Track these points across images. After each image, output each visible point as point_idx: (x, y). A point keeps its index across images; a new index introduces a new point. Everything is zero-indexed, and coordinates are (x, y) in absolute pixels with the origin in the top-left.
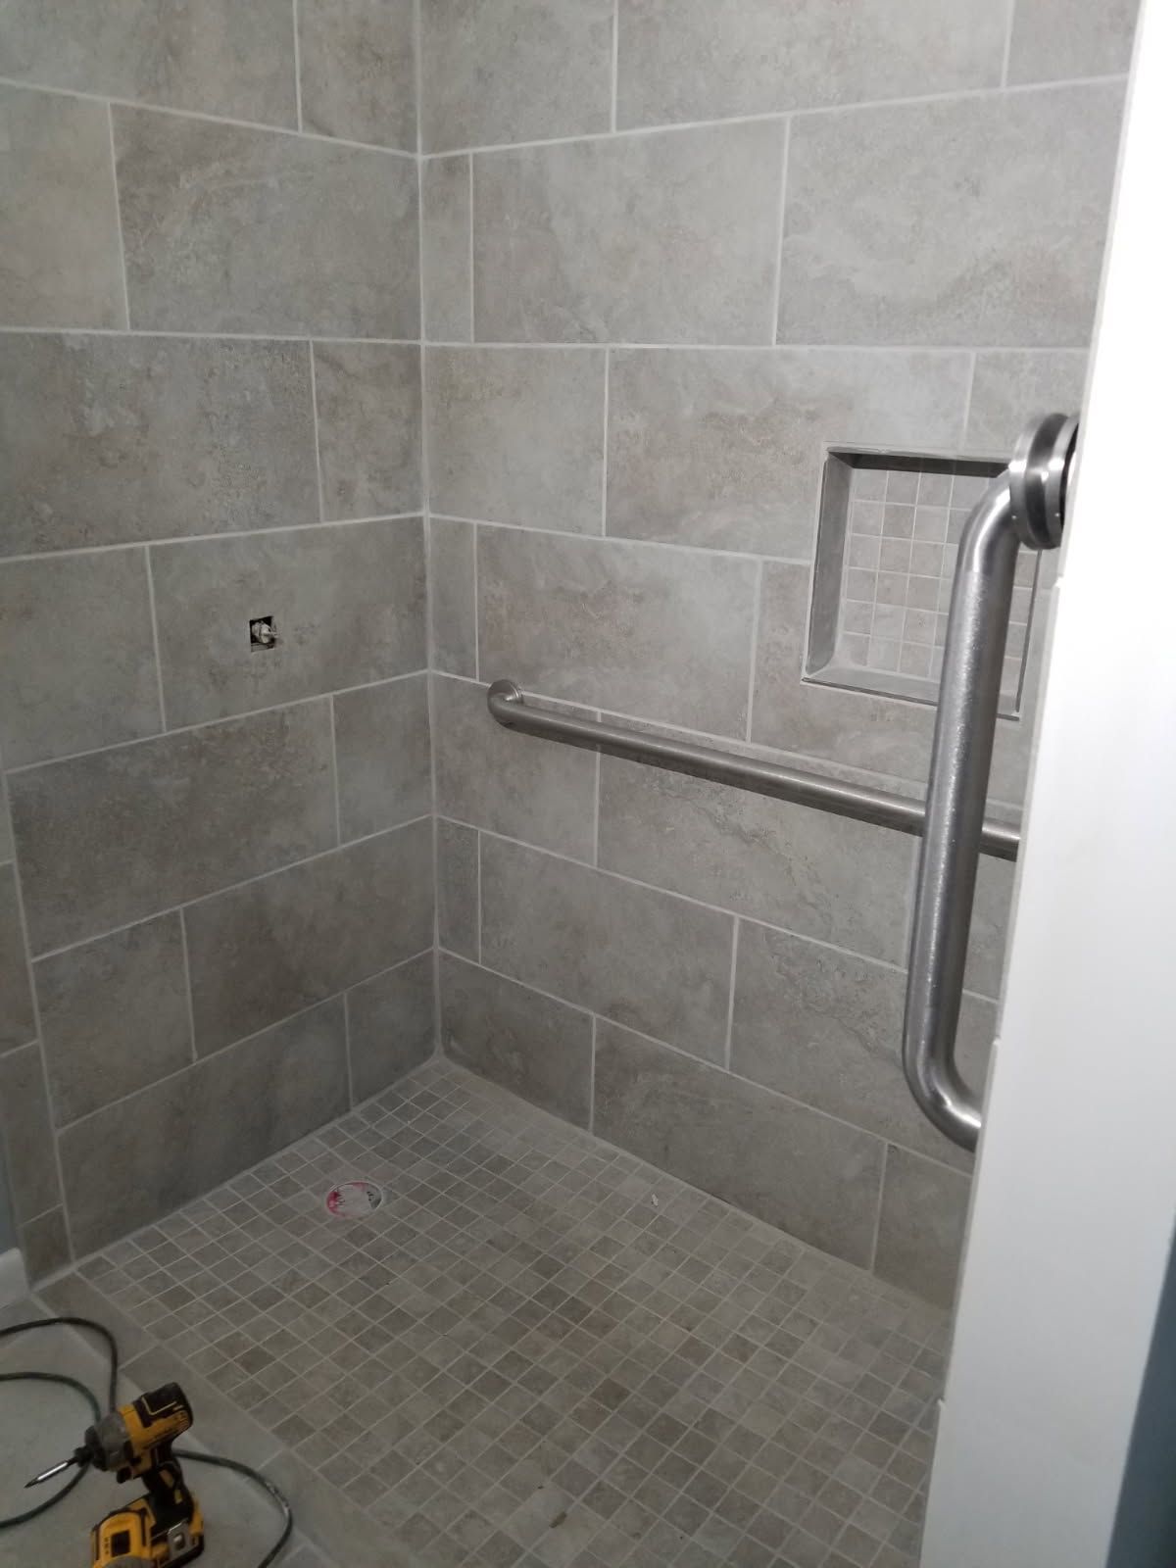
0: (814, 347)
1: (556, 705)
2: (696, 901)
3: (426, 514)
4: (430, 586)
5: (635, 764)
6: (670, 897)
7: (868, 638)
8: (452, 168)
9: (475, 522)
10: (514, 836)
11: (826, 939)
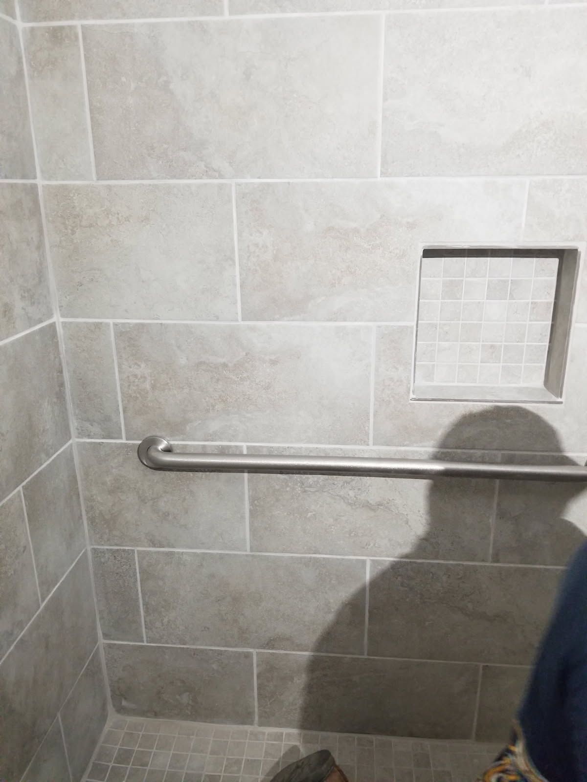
0: (410, 178)
1: (204, 447)
2: (335, 557)
3: (57, 319)
4: (66, 375)
5: (279, 475)
6: (314, 558)
7: (434, 365)
8: (57, 36)
9: (111, 321)
10: (169, 546)
11: (436, 558)
